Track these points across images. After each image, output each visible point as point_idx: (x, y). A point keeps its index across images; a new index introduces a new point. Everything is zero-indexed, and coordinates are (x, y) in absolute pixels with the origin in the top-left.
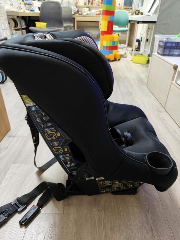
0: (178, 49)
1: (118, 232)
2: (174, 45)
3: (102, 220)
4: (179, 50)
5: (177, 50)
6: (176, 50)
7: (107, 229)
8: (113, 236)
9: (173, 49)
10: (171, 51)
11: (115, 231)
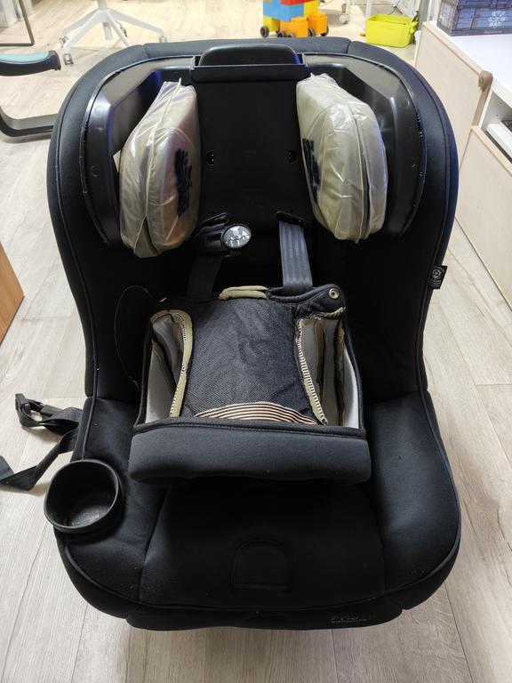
0: (501, 9)
4: (504, 13)
5: (498, 12)
6: (494, 13)
9: (486, 9)
10: (479, 17)
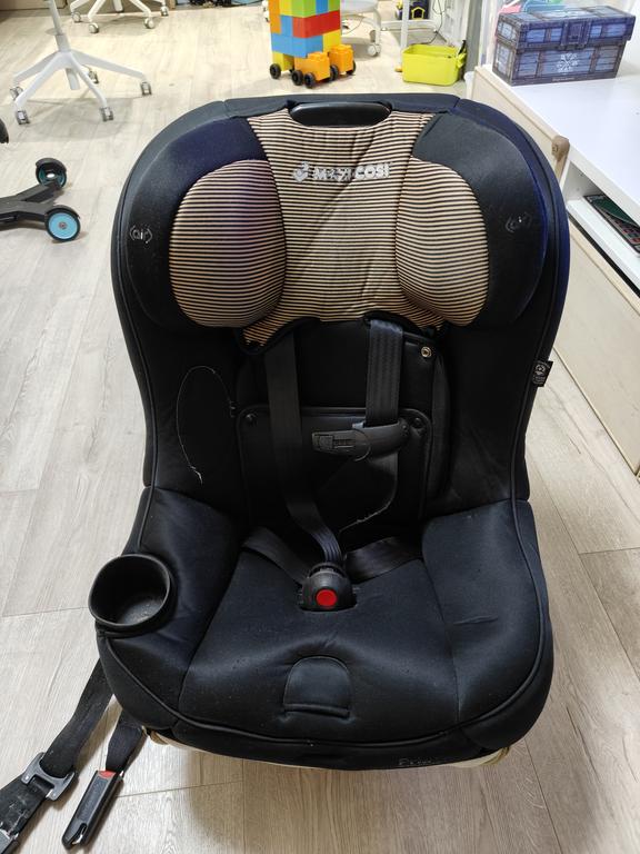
0: (572, 51)
1: (378, 826)
2: (556, 34)
3: (329, 790)
7: (344, 819)
8: (366, 841)
9: (553, 52)
10: (545, 61)
11: (371, 824)
